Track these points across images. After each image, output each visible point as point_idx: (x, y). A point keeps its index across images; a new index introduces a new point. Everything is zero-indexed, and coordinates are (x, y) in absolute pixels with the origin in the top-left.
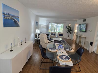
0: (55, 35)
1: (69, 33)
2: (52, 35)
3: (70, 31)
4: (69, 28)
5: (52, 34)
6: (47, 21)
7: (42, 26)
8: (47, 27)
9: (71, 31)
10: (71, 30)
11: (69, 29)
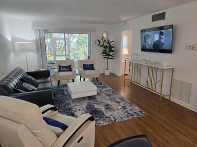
0: (71, 70)
1: (107, 58)
2: (60, 71)
3: (111, 53)
4: (105, 44)
5: (61, 69)
6: (35, 25)
7: (17, 44)
8: (41, 47)
9: (113, 51)
10: (113, 49)
11: (106, 47)
